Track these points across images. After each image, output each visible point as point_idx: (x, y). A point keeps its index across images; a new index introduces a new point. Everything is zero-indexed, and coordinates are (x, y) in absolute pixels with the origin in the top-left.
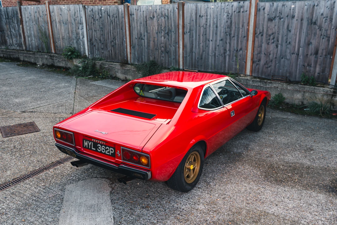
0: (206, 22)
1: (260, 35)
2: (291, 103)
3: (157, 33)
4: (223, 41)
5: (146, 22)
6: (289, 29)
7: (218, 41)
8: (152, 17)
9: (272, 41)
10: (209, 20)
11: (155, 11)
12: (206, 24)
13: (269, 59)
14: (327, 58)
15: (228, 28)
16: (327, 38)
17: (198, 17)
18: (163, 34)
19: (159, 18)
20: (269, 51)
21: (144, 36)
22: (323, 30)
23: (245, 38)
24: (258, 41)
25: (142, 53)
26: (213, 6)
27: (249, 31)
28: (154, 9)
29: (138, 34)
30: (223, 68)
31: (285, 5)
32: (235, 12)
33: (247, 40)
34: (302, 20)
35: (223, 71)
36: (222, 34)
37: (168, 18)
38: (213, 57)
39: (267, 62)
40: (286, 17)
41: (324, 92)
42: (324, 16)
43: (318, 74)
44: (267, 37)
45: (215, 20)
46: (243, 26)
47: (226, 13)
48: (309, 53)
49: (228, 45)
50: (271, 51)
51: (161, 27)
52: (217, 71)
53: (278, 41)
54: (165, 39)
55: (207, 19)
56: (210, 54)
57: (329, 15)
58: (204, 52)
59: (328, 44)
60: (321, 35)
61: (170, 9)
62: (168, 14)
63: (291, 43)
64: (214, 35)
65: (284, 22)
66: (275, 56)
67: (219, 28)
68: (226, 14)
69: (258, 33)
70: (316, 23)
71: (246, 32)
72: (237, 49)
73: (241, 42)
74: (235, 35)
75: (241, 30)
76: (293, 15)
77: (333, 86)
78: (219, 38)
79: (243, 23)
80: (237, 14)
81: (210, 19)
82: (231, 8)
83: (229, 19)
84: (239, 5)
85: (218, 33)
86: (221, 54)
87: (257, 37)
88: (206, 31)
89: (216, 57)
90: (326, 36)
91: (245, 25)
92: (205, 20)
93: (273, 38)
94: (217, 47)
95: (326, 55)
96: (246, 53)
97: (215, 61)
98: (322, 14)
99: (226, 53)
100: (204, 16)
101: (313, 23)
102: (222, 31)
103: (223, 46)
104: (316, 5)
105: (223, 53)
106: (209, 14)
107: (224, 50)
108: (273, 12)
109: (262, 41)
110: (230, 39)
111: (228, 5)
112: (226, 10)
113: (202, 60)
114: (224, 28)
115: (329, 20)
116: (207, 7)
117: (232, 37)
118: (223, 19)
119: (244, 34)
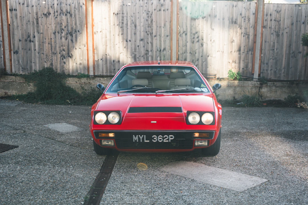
0: (123, 20)
1: (184, 34)
2: (224, 100)
3: (54, 33)
4: (144, 41)
5: (37, 19)
6: (213, 28)
7: (138, 41)
8: (45, 13)
9: (197, 40)
10: (125, 18)
11: (51, 7)
12: (123, 23)
13: (195, 58)
14: (248, 54)
15: (148, 27)
16: (247, 36)
17: (112, 14)
18: (63, 35)
19: (57, 15)
20: (194, 50)
21: (34, 37)
22: (243, 29)
23: (168, 37)
24: (183, 40)
25: (32, 59)
26: (129, 3)
27: (172, 30)
28: (50, 3)
29: (22, 35)
31: (206, 5)
32: (155, 10)
33: (171, 39)
34: (223, 19)
36: (142, 34)
37: (71, 15)
39: (193, 60)
40: (209, 17)
41: (252, 85)
42: (243, 16)
43: (243, 70)
44: (191, 36)
45: (133, 19)
46: (165, 25)
48: (233, 51)
49: (150, 44)
50: (196, 50)
51: (61, 26)
53: (203, 40)
54: (67, 40)
55: (123, 17)
56: (129, 56)
57: (247, 15)
58: (122, 54)
59: (249, 42)
60: (242, 33)
61: (73, 5)
62: (71, 11)
63: (215, 41)
64: (133, 35)
65: (207, 21)
66: (201, 55)
67: (138, 27)
68: (145, 13)
69: (182, 32)
70: (237, 22)
71: (168, 31)
72: (160, 49)
73: (165, 41)
74: (157, 34)
75: (163, 29)
76: (215, 15)
77: (257, 80)
78: (138, 38)
80: (158, 12)
81: (127, 17)
82: (150, 6)
83: (149, 17)
84: (159, 3)
85: (138, 33)
86: (142, 55)
87: (181, 36)
89: (137, 59)
90: (246, 34)
91: (168, 24)
92: (121, 18)
93: (197, 37)
94: (137, 48)
95: (247, 52)
96: (170, 53)
98: (241, 14)
99: (148, 54)
100: (120, 14)
101: (234, 22)
102: (142, 30)
103: (144, 47)
104: (234, 6)
105: (145, 54)
106: (125, 12)
107: (145, 51)
108: (196, 11)
109: (186, 40)
110: (152, 39)
111: (146, 3)
112: (145, 7)
113: (120, 63)
114: (144, 27)
115: (247, 19)
116: (122, 3)
117: (154, 37)
118: (142, 18)
119: (167, 33)
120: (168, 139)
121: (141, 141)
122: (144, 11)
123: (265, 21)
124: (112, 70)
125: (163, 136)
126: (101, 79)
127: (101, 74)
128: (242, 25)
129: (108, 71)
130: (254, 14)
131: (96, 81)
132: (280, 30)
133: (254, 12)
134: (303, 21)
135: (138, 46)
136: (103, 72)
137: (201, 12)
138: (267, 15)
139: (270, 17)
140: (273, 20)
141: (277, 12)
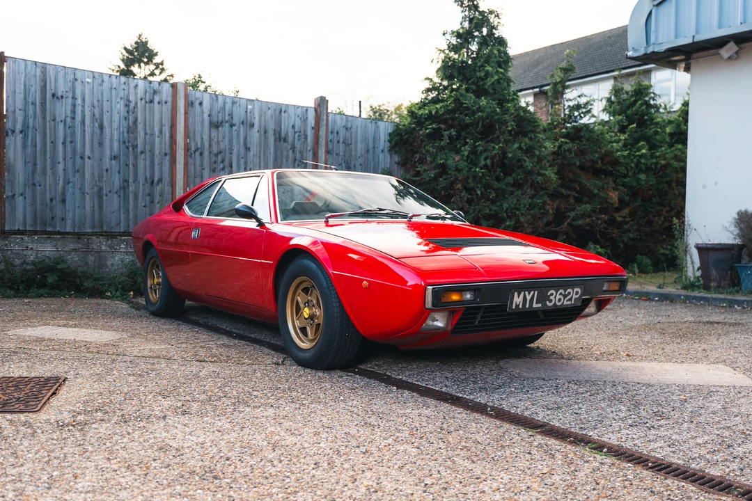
0: (74, 112)
1: (198, 153)
4: (119, 160)
6: (248, 146)
7: (107, 160)
9: (221, 166)
10: (79, 109)
12: (73, 118)
15: (128, 132)
17: (49, 97)
22: (298, 152)
23: (168, 158)
24: (195, 164)
26: (89, 78)
27: (176, 143)
30: (122, 223)
31: (237, 102)
32: (141, 99)
33: (173, 162)
34: (265, 132)
35: (122, 230)
36: (116, 145)
38: (96, 198)
40: (241, 125)
42: (296, 130)
44: (210, 159)
45: (97, 111)
46: (161, 131)
47: (121, 98)
49: (131, 166)
52: (108, 230)
53: (231, 166)
55: (74, 106)
56: (87, 190)
57: (302, 129)
58: (70, 185)
60: (296, 160)
64: (96, 145)
65: (238, 132)
67: (107, 131)
68: (122, 103)
69: (193, 149)
70: (287, 140)
71: (168, 145)
72: (152, 180)
73: (161, 164)
74: (145, 148)
75: (157, 140)
76: (251, 123)
78: (108, 154)
79: (162, 126)
80: (147, 105)
81: (83, 107)
82: (132, 91)
83: (131, 113)
84: (150, 86)
85: (107, 142)
86: (115, 191)
87: (191, 156)
88: (73, 134)
89: (104, 197)
90: (302, 162)
91: (166, 130)
92: (69, 108)
93: (221, 160)
96: (171, 189)
97: (101, 206)
98: (293, 127)
99: (129, 189)
100: (67, 97)
101: (282, 140)
102: (116, 137)
103: (119, 172)
104: (283, 110)
105: (121, 188)
106: (78, 95)
107: (121, 182)
108: (219, 112)
109: (202, 165)
110: (136, 158)
111: (125, 83)
112: (122, 92)
113: (65, 205)
114: (120, 131)
115: (303, 137)
116: (72, 76)
117: (139, 153)
118: (115, 112)
119: (165, 149)
120: (570, 299)
121: (527, 306)
122: (119, 100)
123: (329, 142)
124: (48, 220)
125: (565, 291)
126: (26, 238)
127: (21, 229)
128: (296, 146)
129: (38, 222)
130: (313, 128)
131: (12, 242)
132: (351, 160)
133: (313, 125)
134: (381, 148)
135: (107, 170)
136: (25, 224)
137: (227, 114)
138: (332, 132)
139: (337, 137)
140: (341, 142)
141: (347, 129)
